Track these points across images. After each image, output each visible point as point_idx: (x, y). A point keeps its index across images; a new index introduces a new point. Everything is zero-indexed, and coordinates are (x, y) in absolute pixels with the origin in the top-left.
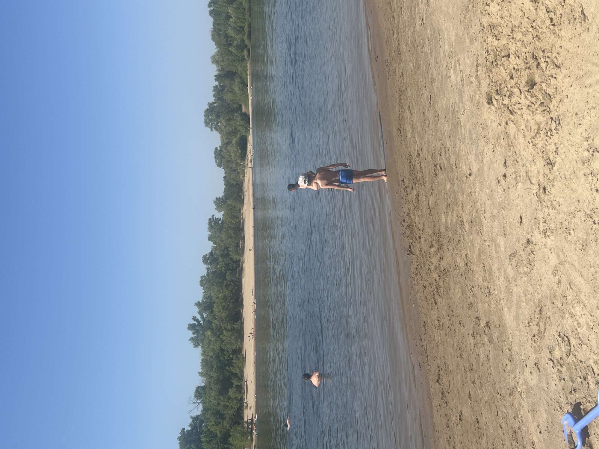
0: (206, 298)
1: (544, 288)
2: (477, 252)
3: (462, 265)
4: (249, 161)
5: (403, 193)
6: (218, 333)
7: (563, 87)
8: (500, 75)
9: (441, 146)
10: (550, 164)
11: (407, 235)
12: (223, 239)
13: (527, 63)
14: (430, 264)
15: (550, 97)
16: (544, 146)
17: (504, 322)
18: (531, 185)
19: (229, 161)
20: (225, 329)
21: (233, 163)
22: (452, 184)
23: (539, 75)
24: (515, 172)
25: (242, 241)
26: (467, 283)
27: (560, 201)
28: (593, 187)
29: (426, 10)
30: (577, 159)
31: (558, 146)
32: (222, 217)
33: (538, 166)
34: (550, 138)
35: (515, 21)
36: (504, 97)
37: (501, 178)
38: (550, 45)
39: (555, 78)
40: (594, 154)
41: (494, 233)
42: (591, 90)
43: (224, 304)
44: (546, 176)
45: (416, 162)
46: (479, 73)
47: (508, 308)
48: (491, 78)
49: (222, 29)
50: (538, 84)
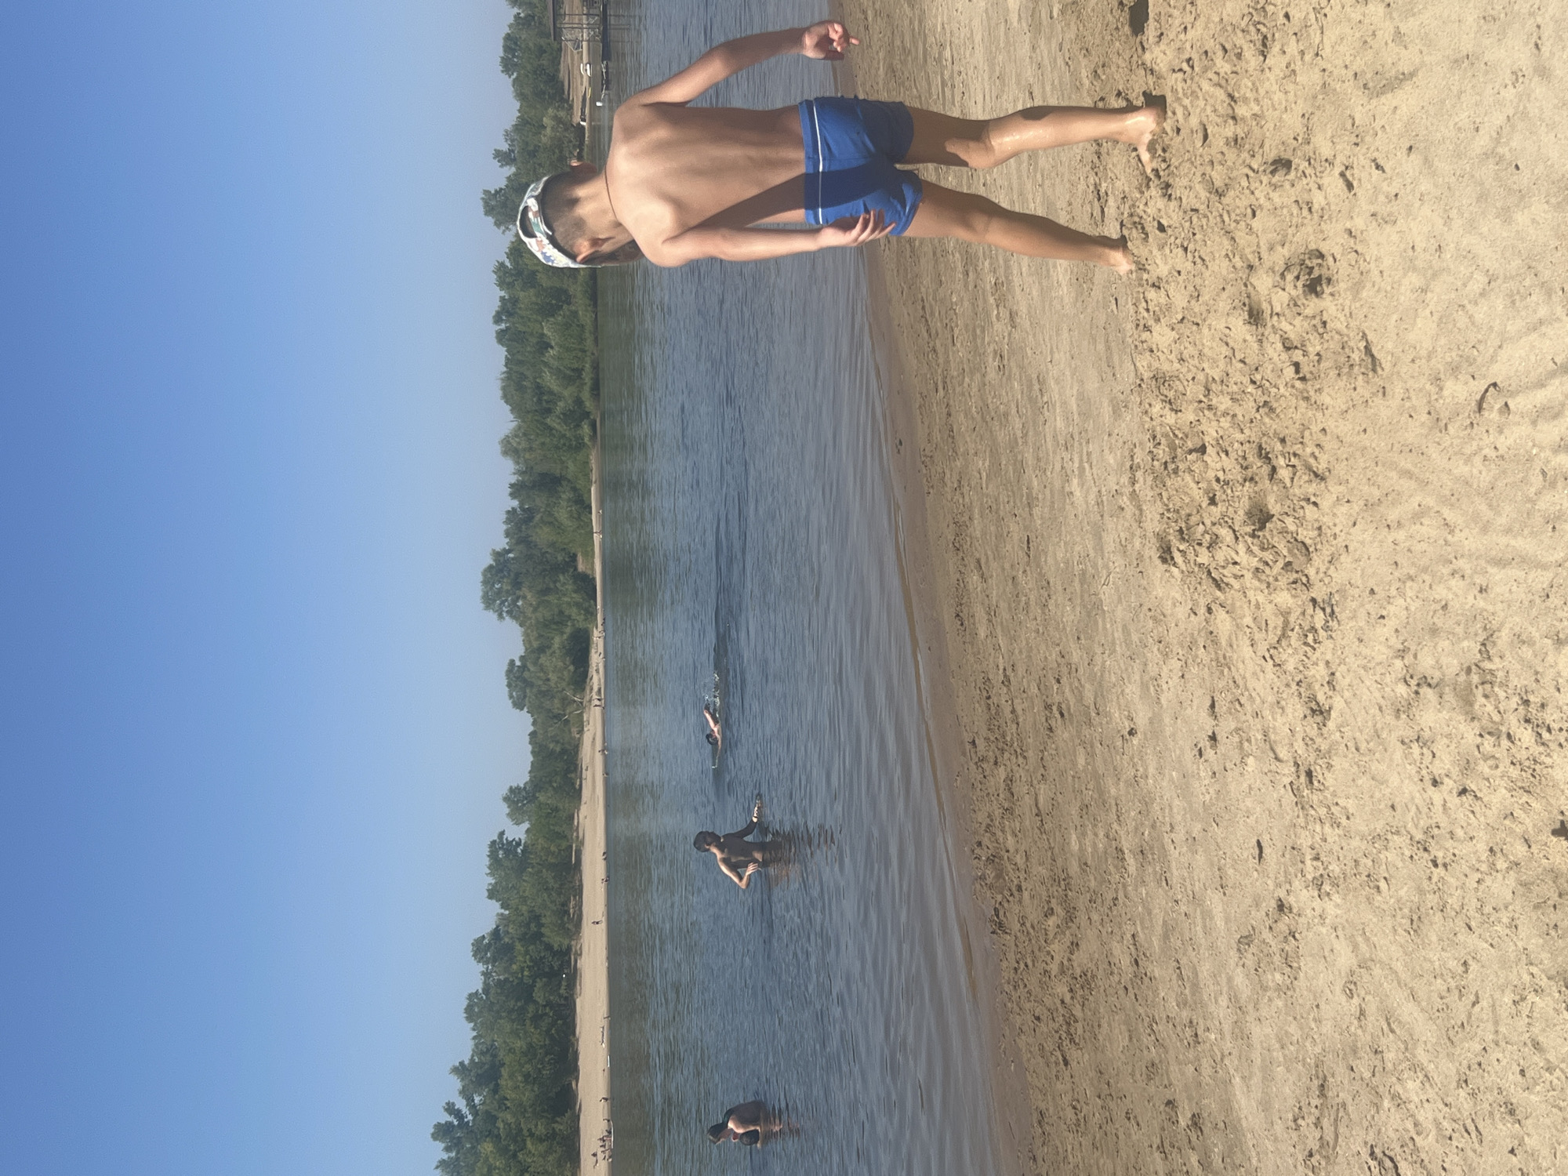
0: (482, 1053)
1: (1327, 1028)
2: (1159, 930)
3: (1125, 961)
4: (594, 693)
5: (975, 774)
6: (512, 1147)
7: (1335, 525)
8: (1186, 493)
9: (1059, 660)
10: (1319, 712)
11: (988, 882)
12: (527, 894)
13: (1246, 468)
14: (1048, 959)
15: (1307, 549)
16: (1301, 668)
17: (1235, 1114)
18: (1278, 763)
19: (544, 694)
20: (532, 1135)
21: (553, 697)
22: (1091, 755)
23: (1278, 496)
24: (1237, 730)
25: (575, 897)
26: (1141, 1010)
27: (1349, 806)
28: (1424, 772)
29: (1010, 334)
30: (1383, 702)
31: (1334, 667)
32: (523, 837)
33: (1290, 716)
34: (1315, 649)
35: (1212, 368)
36: (1197, 547)
37: (1205, 743)
38: (1297, 425)
39: (1315, 504)
40: (1421, 691)
41: (1197, 883)
42: (1400, 535)
43: (527, 1066)
44: (1310, 742)
45: (1001, 696)
46: (1137, 487)
47: (1243, 1078)
48: (1165, 500)
49: (528, 373)
50: (1274, 519)
